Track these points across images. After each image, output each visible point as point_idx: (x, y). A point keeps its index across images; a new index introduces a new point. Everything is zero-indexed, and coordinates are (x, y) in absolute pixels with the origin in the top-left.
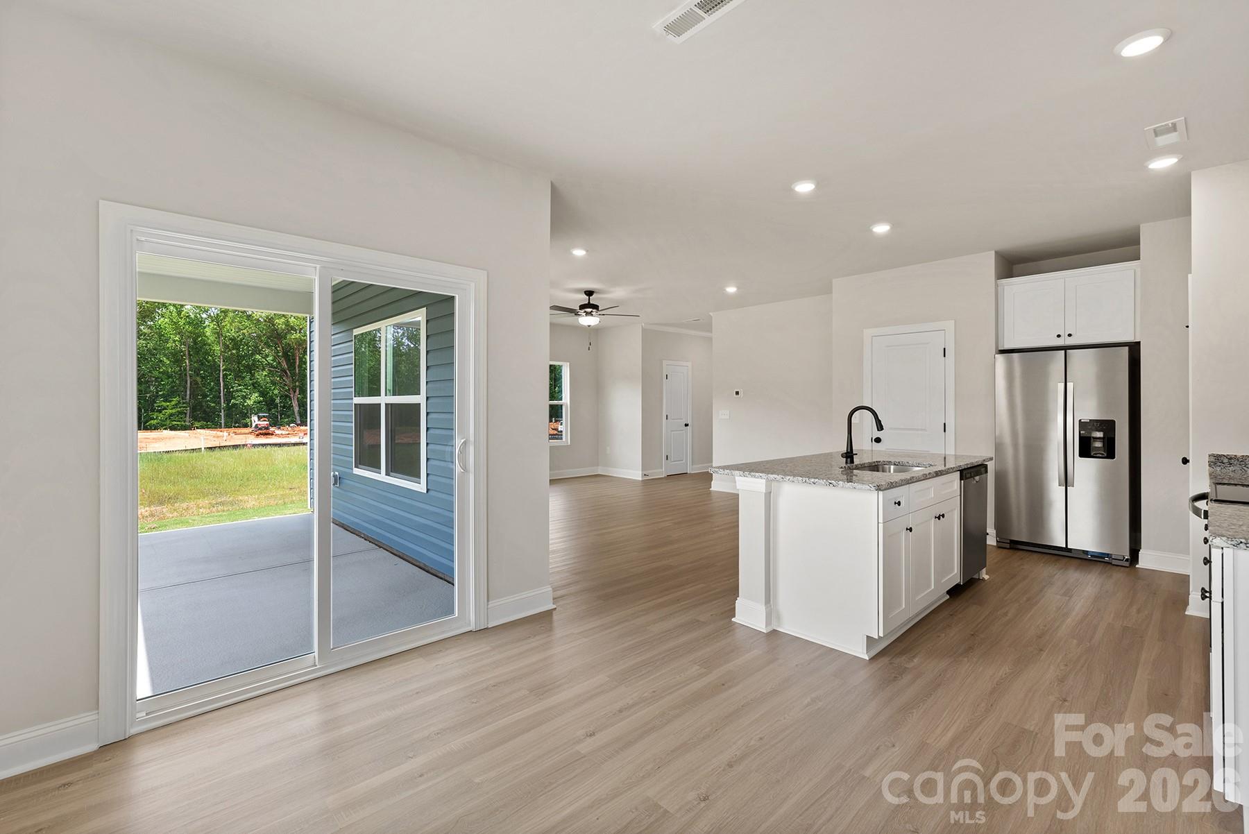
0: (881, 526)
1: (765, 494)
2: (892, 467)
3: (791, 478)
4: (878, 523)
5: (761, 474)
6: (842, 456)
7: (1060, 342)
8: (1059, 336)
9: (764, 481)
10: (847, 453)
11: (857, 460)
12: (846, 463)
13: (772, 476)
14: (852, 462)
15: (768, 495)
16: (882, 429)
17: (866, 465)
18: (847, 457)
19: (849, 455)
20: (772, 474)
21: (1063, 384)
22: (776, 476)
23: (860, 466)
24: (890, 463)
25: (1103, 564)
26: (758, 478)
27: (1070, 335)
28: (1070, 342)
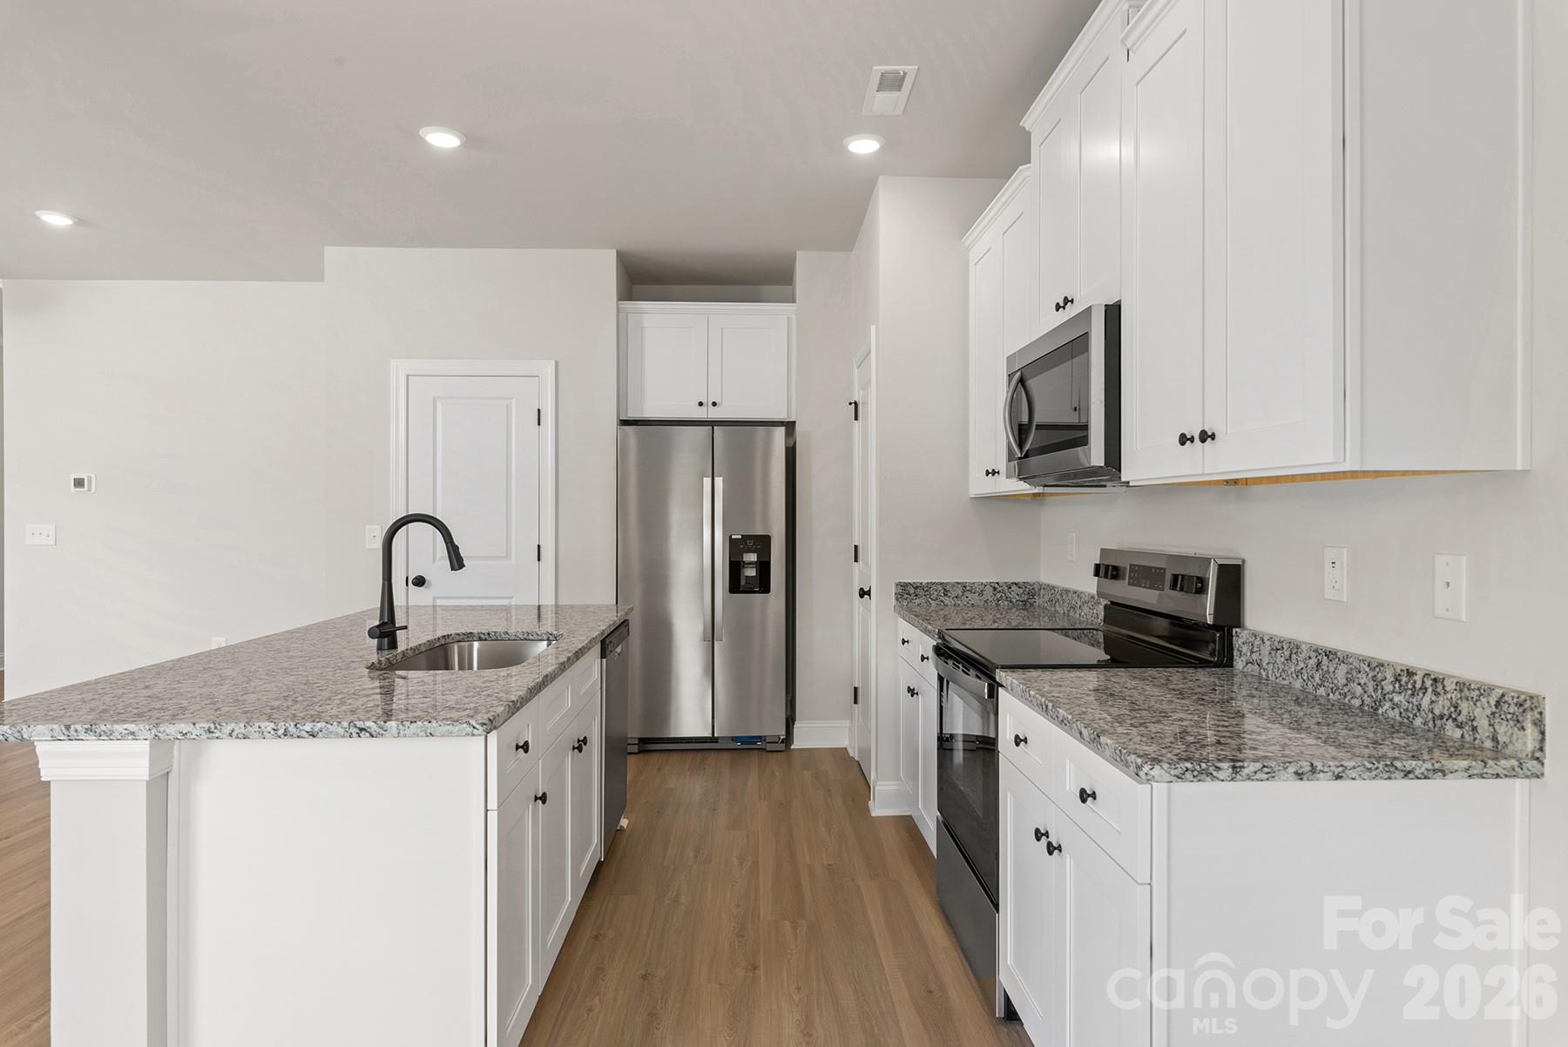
0: (493, 817)
1: (150, 784)
2: (476, 644)
3: (240, 728)
4: (487, 811)
5: (131, 727)
6: (371, 634)
7: (700, 414)
8: (701, 404)
9: (143, 747)
10: (382, 624)
11: (404, 642)
12: (380, 648)
13: (172, 730)
14: (393, 645)
15: (159, 784)
16: (461, 566)
17: (423, 649)
18: (381, 636)
19: (386, 632)
20: (174, 718)
21: (710, 479)
22: (184, 727)
23: (410, 653)
24: (469, 637)
25: (756, 752)
26: (122, 738)
27: (714, 404)
28: (715, 414)
